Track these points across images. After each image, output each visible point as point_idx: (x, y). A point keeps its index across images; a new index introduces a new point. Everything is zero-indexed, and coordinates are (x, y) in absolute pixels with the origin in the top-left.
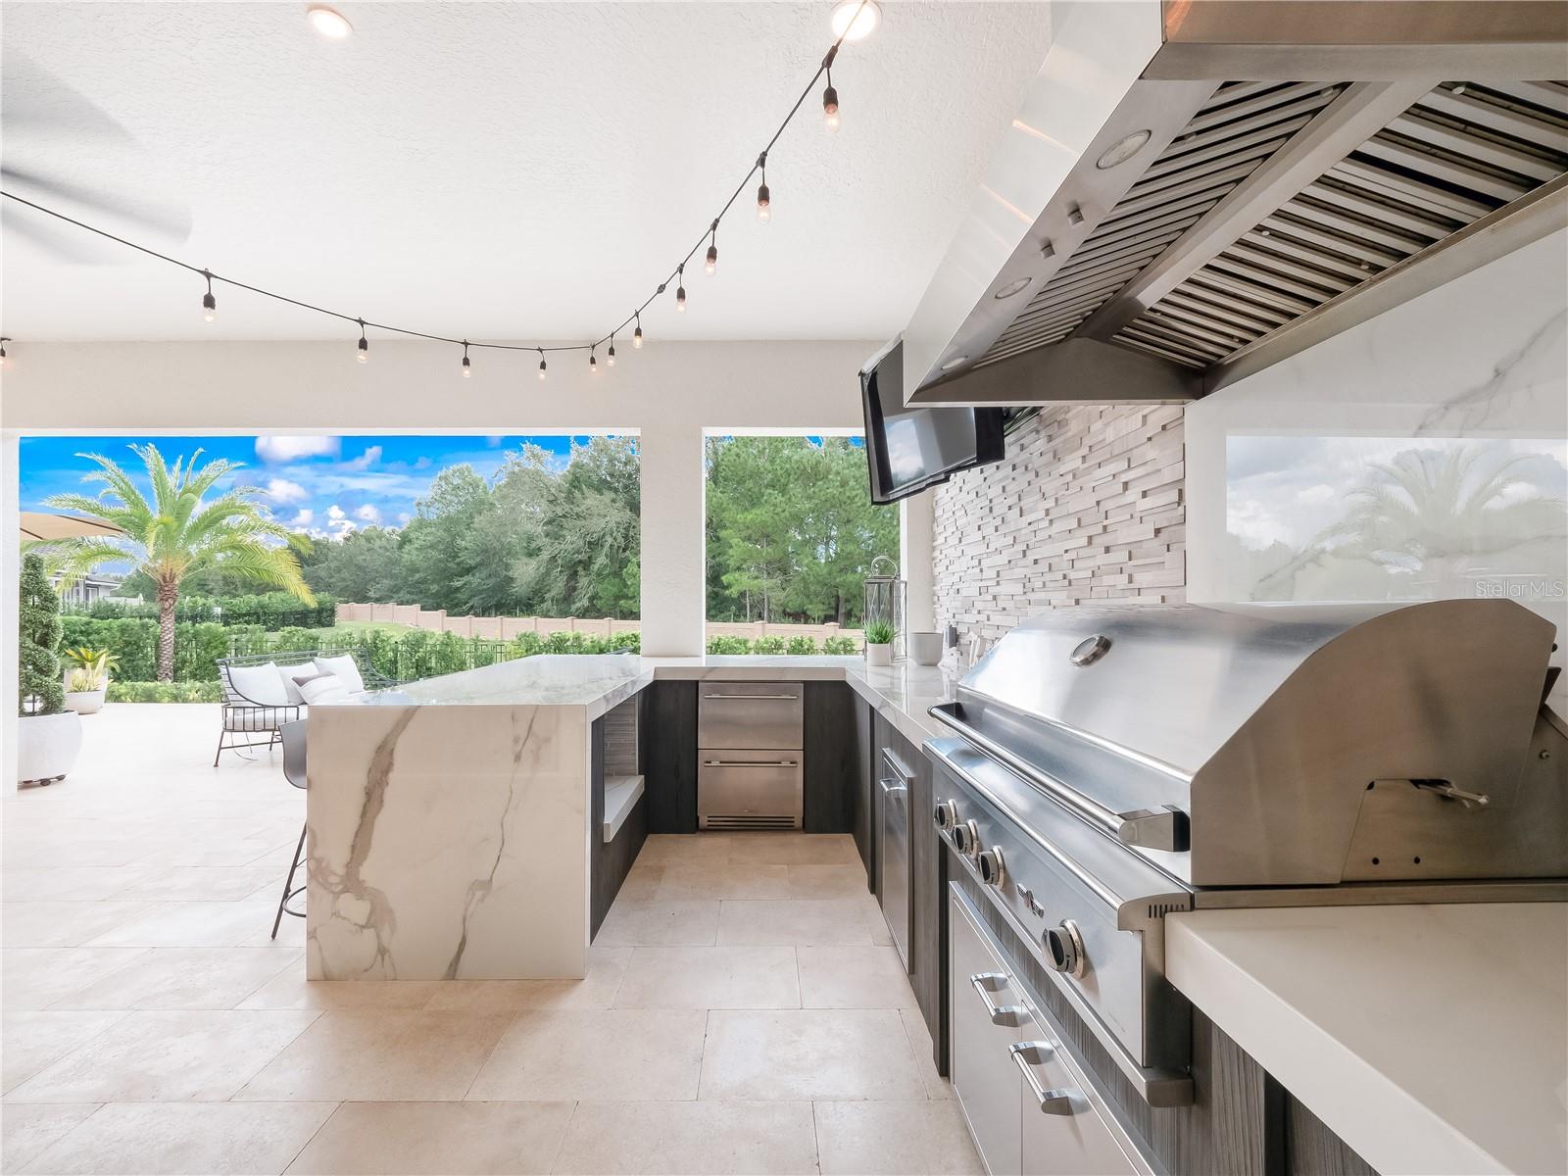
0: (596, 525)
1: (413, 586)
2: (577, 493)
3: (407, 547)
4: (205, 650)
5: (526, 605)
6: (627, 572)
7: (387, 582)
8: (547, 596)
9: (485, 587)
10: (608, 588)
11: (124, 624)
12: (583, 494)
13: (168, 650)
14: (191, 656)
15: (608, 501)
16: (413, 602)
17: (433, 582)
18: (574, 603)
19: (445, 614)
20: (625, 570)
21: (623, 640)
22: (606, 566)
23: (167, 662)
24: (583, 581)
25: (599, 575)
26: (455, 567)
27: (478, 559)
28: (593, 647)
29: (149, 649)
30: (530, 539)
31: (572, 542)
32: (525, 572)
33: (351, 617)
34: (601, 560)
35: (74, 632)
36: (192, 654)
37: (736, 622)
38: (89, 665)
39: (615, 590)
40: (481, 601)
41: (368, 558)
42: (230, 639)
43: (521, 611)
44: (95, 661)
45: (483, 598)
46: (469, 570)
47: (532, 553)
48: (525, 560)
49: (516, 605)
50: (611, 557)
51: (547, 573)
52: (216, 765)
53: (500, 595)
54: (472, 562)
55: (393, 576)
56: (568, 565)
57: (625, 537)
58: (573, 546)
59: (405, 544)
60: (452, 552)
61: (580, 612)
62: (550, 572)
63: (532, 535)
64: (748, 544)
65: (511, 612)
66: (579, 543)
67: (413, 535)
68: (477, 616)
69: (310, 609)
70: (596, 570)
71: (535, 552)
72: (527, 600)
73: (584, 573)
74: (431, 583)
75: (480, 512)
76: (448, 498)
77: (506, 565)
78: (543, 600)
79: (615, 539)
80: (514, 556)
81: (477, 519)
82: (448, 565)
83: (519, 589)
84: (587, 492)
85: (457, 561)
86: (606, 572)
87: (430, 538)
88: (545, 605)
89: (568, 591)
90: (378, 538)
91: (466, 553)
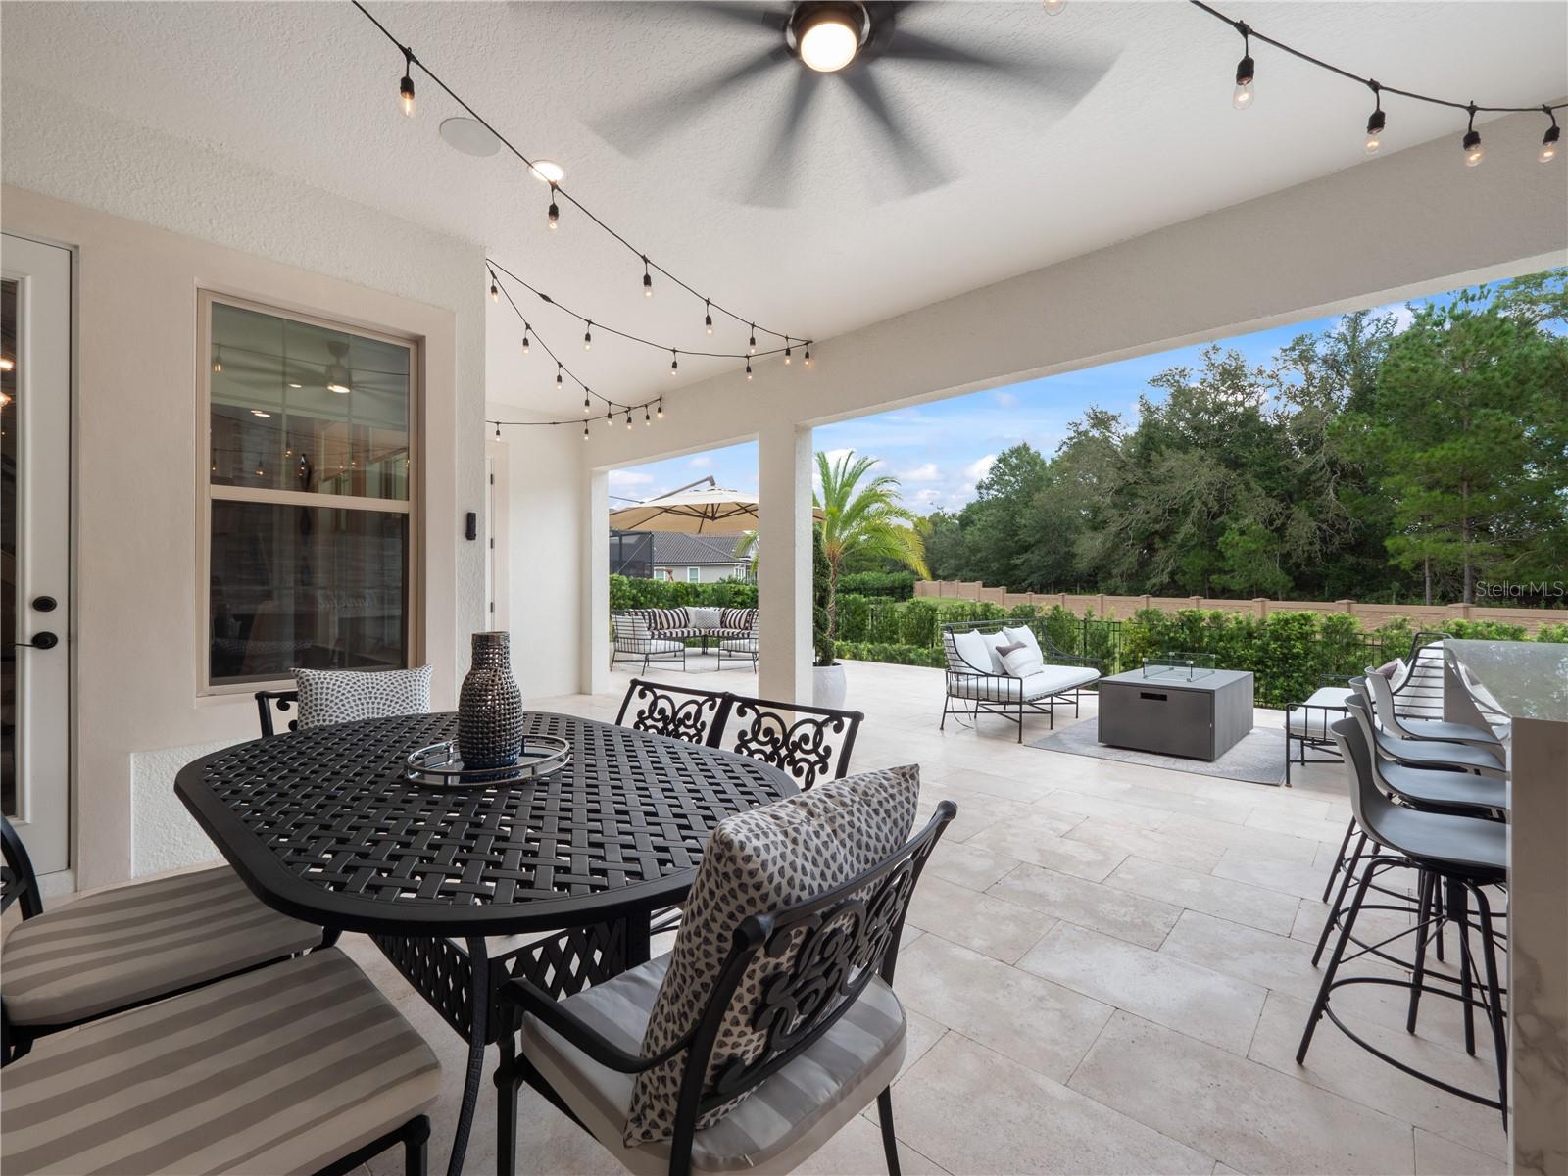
0: (1179, 489)
1: (976, 565)
2: (1154, 456)
3: (968, 528)
5: (1090, 582)
6: (1224, 542)
7: (953, 561)
8: (1115, 572)
9: (1045, 564)
10: (1198, 561)
12: (1162, 455)
15: (1196, 460)
16: (975, 580)
17: (995, 560)
18: (1148, 579)
19: (1006, 591)
20: (1221, 539)
21: (1286, 622)
22: (1193, 535)
24: (1161, 556)
25: (1181, 546)
26: (1014, 545)
27: (1037, 536)
28: (1239, 629)
30: (1096, 510)
31: (1142, 513)
32: (1090, 547)
33: (926, 593)
34: (1187, 528)
37: (1400, 603)
39: (1204, 563)
40: (1040, 578)
43: (1082, 588)
45: (1042, 575)
46: (1026, 548)
47: (1097, 524)
48: (1089, 534)
49: (1076, 581)
50: (1198, 524)
51: (1115, 547)
53: (1060, 572)
54: (1031, 540)
55: (957, 556)
56: (1142, 537)
57: (1219, 500)
58: (1148, 515)
59: (968, 524)
60: (1012, 530)
61: (1155, 589)
62: (1118, 545)
63: (1099, 508)
64: (1437, 492)
65: (1070, 590)
66: (1156, 512)
67: (975, 517)
68: (1036, 593)
69: (896, 585)
70: (1179, 541)
71: (1102, 525)
72: (1090, 576)
73: (1161, 545)
74: (992, 562)
75: (1038, 490)
76: (1007, 478)
77: (1067, 540)
78: (1110, 576)
79: (1205, 503)
80: (1078, 531)
81: (1036, 496)
82: (1008, 543)
83: (1082, 565)
84: (1168, 452)
85: (1017, 539)
86: (1193, 543)
87: (991, 519)
88: (1112, 582)
89: (1143, 564)
90: (943, 520)
91: (1025, 530)
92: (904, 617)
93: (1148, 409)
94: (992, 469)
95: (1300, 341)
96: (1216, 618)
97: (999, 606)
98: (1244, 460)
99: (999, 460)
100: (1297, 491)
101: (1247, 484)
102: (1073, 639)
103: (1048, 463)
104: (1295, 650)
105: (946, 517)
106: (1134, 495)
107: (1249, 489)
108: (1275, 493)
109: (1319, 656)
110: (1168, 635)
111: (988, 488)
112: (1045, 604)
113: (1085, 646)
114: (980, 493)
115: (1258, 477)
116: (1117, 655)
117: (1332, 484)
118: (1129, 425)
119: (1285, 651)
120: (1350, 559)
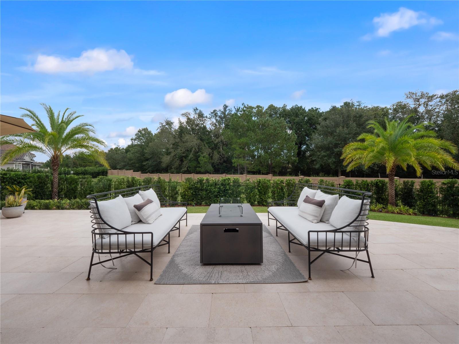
0: (189, 144)
1: (131, 165)
2: (183, 135)
3: (128, 153)
4: (70, 185)
5: (166, 170)
6: (200, 159)
7: (123, 164)
8: (173, 167)
9: (153, 164)
10: (194, 164)
11: (39, 175)
13: (56, 185)
14: (65, 187)
15: (193, 137)
16: (130, 169)
17: (137, 163)
18: (182, 169)
19: (141, 173)
20: (199, 158)
23: (55, 190)
24: (185, 162)
25: (190, 160)
26: (143, 158)
27: (151, 156)
28: (213, 183)
29: (49, 185)
30: (167, 149)
31: (180, 151)
32: (166, 160)
33: (112, 174)
34: (191, 156)
35: (19, 178)
36: (65, 186)
38: (16, 194)
39: (195, 165)
41: (117, 156)
42: (79, 181)
43: (164, 172)
44: (20, 191)
45: (152, 168)
46: (147, 160)
47: (168, 154)
48: (166, 156)
49: (162, 170)
50: (194, 155)
51: (173, 160)
52: (88, 279)
53: (157, 167)
54: (149, 157)
55: (124, 162)
56: (180, 157)
57: (198, 148)
58: (181, 151)
59: (128, 152)
60: (143, 154)
61: (183, 172)
62: (174, 160)
63: (168, 148)
64: (241, 149)
65: (161, 172)
66: (183, 150)
67: (130, 149)
68: (150, 173)
69: (100, 171)
70: (189, 159)
71: (169, 153)
72: (166, 168)
73: (185, 160)
74: (136, 164)
75: (151, 142)
76: (141, 138)
77: (160, 158)
78: (171, 168)
79: (195, 149)
80: (162, 155)
81: (150, 144)
82: (141, 158)
83: (164, 165)
84: (186, 134)
85: (144, 157)
86: (192, 159)
87: (136, 150)
88: (172, 170)
89: (180, 165)
90: (119, 150)
91: (147, 154)
92: (97, 184)
93: (181, 123)
94: (136, 134)
95: (215, 111)
96: (207, 180)
97: (138, 178)
98: (203, 138)
99: (139, 132)
100: (215, 147)
101: (204, 145)
102: (165, 189)
103: (154, 134)
104: (227, 188)
105: (121, 149)
106: (178, 146)
107: (205, 146)
108: (210, 148)
109: (232, 189)
110: (195, 186)
111: (135, 140)
112: (155, 177)
113: (169, 191)
114: (132, 141)
115: (207, 143)
116: (179, 193)
117: (221, 146)
118: (176, 126)
119: (225, 188)
120: (225, 164)
